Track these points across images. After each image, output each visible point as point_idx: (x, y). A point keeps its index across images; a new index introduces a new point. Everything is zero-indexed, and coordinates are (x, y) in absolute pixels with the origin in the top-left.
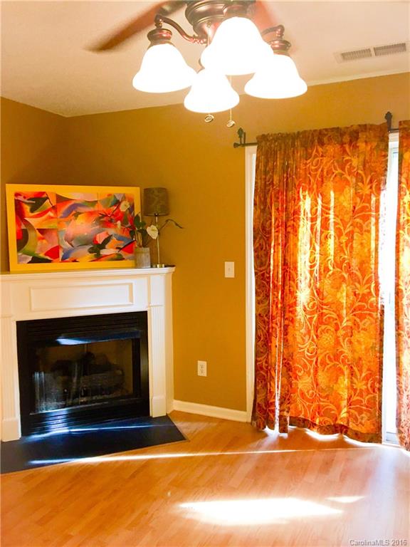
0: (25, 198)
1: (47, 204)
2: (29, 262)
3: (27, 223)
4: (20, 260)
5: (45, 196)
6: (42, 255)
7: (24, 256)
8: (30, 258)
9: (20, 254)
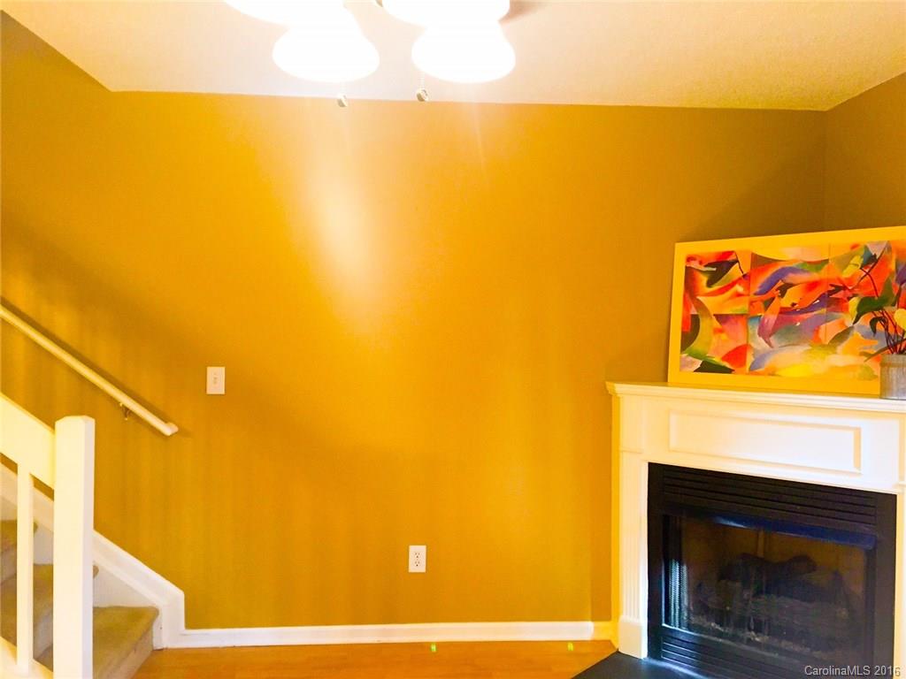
0: (701, 263)
1: (735, 272)
2: (697, 370)
3: (700, 305)
4: (683, 365)
5: (732, 258)
6: (717, 360)
7: (690, 358)
8: (698, 363)
9: (684, 355)
